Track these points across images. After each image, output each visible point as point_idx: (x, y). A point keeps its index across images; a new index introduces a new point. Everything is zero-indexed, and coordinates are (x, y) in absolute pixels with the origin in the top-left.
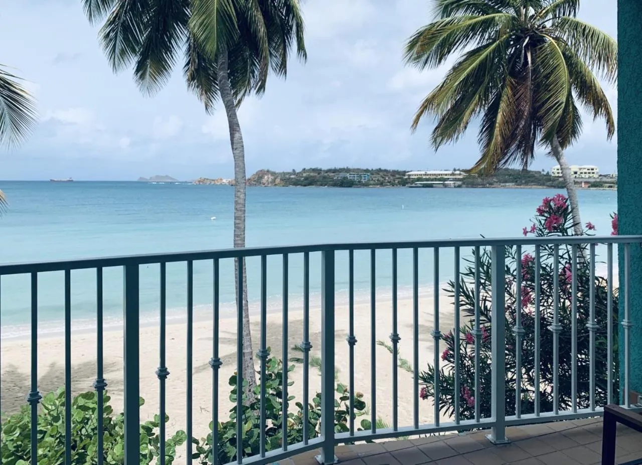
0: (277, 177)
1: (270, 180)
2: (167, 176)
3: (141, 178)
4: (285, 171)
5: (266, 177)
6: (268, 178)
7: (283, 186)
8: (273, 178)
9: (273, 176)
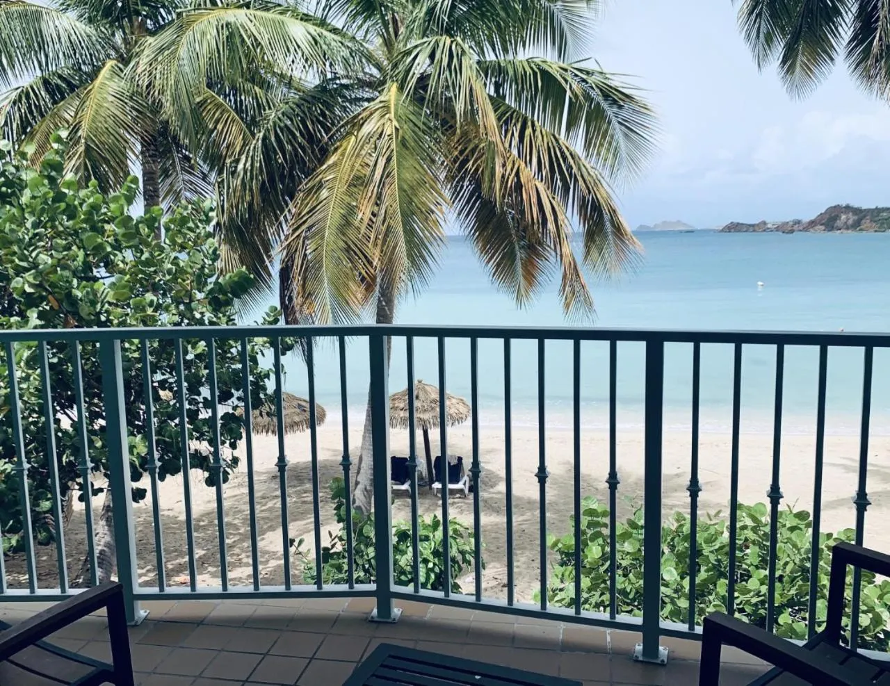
0: (865, 216)
1: (850, 222)
2: (679, 221)
3: (641, 226)
4: (880, 206)
5: (843, 217)
6: (848, 219)
7: (876, 231)
8: (856, 218)
9: (856, 214)
